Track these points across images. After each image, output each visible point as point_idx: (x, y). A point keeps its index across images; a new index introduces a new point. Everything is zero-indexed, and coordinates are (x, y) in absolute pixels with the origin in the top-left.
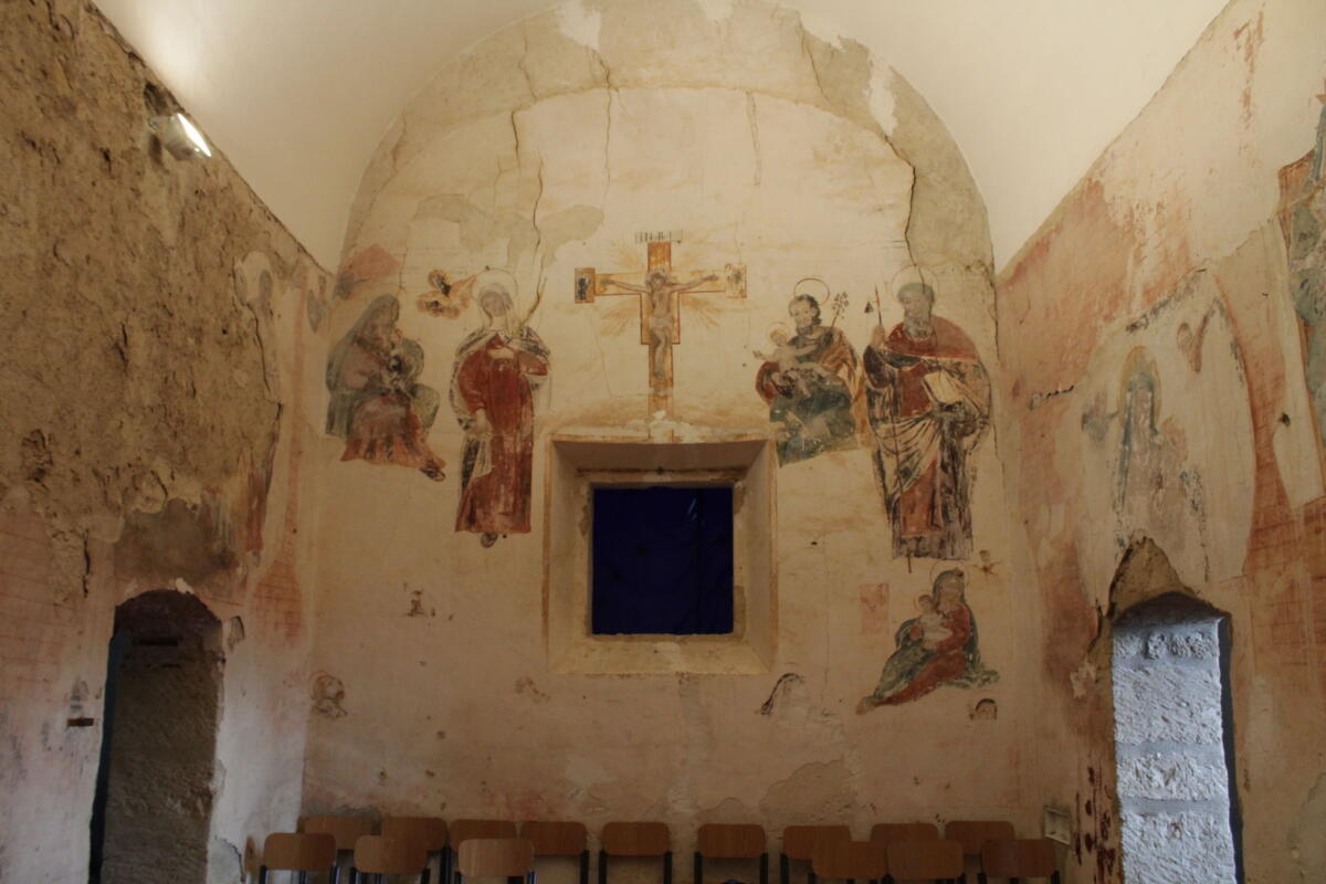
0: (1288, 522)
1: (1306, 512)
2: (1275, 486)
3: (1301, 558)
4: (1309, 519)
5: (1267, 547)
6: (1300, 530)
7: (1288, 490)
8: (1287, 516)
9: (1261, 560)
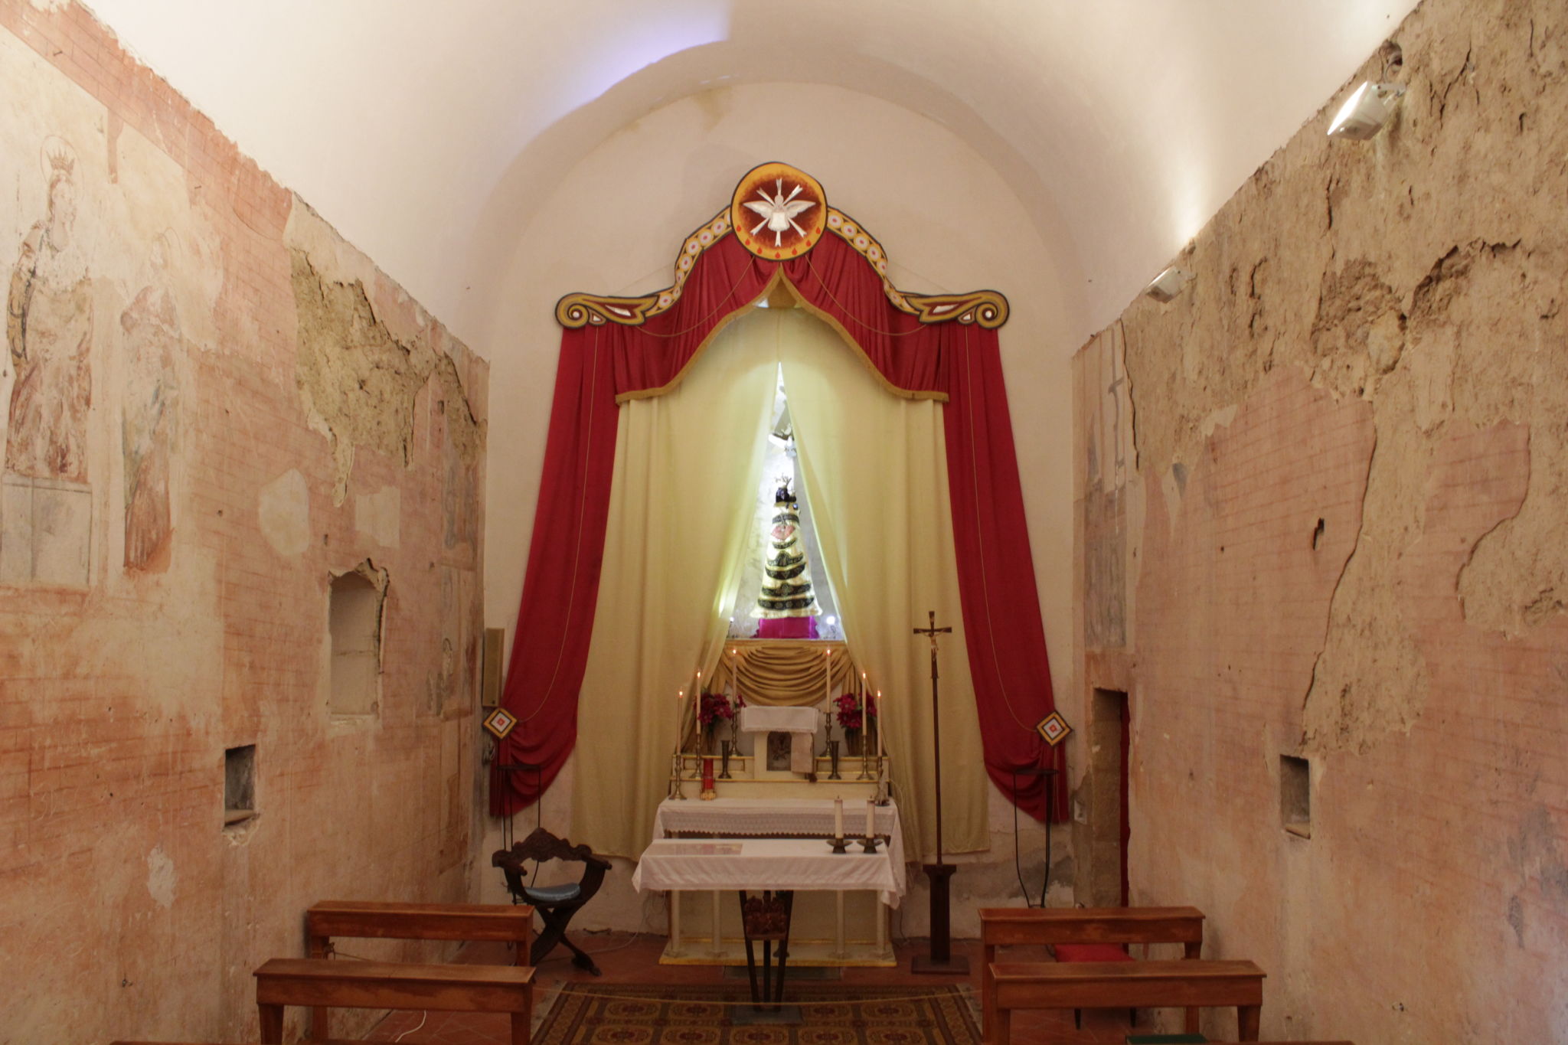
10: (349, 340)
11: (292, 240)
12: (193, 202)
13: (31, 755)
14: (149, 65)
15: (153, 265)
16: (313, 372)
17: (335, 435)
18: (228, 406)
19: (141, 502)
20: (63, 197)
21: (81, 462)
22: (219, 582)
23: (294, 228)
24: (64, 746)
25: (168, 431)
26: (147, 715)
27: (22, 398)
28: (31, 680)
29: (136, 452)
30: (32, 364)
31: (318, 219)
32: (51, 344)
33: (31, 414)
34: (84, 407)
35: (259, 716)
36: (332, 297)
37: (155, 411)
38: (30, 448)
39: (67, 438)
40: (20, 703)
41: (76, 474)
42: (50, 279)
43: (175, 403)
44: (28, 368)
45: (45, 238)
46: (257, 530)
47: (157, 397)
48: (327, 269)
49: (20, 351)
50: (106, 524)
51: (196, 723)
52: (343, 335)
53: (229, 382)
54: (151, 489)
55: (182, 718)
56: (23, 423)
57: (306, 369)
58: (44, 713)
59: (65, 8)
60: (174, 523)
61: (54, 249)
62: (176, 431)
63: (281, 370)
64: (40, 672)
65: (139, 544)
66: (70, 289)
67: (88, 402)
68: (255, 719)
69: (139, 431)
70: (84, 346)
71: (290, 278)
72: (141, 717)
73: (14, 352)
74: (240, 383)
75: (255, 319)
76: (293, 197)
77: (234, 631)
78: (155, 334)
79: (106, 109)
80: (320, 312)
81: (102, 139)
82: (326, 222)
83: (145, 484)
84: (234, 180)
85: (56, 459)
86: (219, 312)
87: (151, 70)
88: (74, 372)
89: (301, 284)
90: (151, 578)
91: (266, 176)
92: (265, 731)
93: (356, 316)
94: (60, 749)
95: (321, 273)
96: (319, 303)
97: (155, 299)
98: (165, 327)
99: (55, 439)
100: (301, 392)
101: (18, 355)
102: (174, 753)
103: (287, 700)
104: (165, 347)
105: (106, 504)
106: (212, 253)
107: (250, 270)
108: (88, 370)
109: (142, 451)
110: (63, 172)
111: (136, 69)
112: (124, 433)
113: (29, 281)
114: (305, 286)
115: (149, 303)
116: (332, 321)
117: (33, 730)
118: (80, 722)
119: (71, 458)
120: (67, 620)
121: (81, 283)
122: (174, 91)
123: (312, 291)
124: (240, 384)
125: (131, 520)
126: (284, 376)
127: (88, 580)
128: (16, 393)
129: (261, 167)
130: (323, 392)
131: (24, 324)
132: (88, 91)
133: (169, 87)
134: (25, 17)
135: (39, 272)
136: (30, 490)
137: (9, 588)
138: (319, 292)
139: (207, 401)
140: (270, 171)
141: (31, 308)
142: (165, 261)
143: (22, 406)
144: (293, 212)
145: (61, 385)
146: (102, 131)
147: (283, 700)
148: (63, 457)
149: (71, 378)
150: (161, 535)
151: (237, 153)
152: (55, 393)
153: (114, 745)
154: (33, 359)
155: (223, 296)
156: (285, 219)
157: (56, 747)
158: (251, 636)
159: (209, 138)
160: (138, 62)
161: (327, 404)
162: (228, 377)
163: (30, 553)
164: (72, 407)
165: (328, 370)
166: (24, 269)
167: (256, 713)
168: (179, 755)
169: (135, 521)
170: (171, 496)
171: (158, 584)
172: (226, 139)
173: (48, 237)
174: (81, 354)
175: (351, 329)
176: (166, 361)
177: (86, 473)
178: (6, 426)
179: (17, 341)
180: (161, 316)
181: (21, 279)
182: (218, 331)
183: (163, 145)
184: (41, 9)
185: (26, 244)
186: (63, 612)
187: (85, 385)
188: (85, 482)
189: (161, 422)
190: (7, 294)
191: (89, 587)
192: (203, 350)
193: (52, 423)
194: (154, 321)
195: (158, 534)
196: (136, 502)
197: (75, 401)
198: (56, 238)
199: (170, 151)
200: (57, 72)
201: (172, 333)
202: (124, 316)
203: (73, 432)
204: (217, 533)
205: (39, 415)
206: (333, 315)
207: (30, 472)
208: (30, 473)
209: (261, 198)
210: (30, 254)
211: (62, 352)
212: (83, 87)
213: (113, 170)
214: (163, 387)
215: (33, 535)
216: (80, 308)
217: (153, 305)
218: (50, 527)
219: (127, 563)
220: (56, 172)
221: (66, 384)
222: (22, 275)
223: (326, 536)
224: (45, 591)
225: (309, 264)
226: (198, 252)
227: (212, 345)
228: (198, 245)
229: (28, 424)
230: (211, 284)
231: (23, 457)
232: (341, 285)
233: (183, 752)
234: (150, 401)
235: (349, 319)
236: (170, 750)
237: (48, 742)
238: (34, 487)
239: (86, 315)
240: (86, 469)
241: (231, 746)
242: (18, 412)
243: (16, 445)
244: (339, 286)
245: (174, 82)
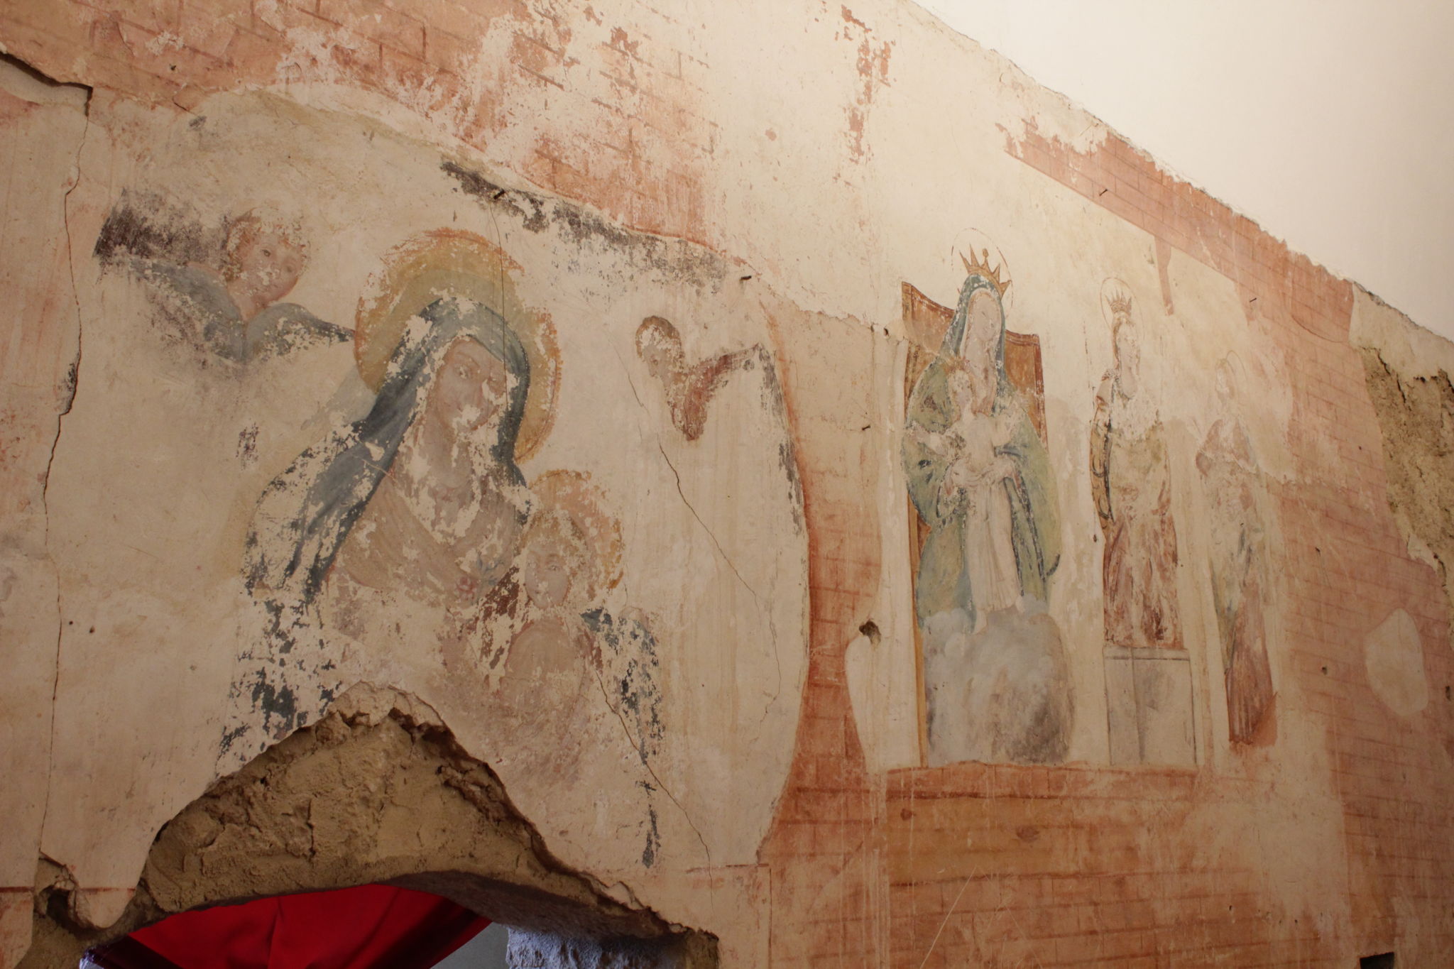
0: (858, 789)
1: (890, 782)
2: (842, 727)
3: (877, 851)
4: (892, 795)
5: (814, 822)
6: (877, 807)
7: (865, 739)
8: (858, 780)
9: (802, 840)
10: (1442, 446)
11: (1360, 338)
12: (1250, 318)
13: (1157, 961)
14: (1187, 180)
15: (1220, 395)
16: (1406, 490)
17: (1441, 563)
18: (1318, 544)
19: (1239, 665)
20: (1126, 340)
21: (1175, 626)
22: (1333, 753)
23: (1360, 325)
24: (1188, 951)
25: (1259, 581)
26: (1269, 916)
27: (1113, 563)
28: (1150, 875)
29: (1229, 609)
30: (1118, 525)
31: (1385, 308)
32: (1134, 500)
33: (1123, 580)
34: (1172, 565)
35: (1395, 917)
36: (1414, 397)
37: (1242, 559)
38: (1125, 615)
39: (1159, 601)
40: (1142, 900)
41: (1172, 639)
42: (1125, 429)
43: (1262, 547)
44: (1116, 529)
45: (1116, 388)
46: (1367, 687)
47: (1242, 542)
48: (1403, 364)
49: (1106, 512)
50: (1207, 693)
51: (1324, 925)
52: (1435, 440)
53: (1315, 516)
54: (1248, 650)
55: (1307, 918)
56: (1116, 590)
57: (1397, 486)
58: (1166, 912)
59: (1104, 144)
60: (1276, 686)
61: (1125, 397)
62: (1267, 580)
63: (1369, 493)
64: (1158, 865)
65: (1243, 714)
66: (1144, 437)
67: (1175, 559)
68: (1390, 920)
69: (1229, 584)
70: (1164, 498)
71: (1365, 383)
72: (1264, 917)
73: (1101, 514)
74: (1327, 514)
75: (1333, 437)
76: (1354, 288)
77: (1355, 812)
78: (1232, 473)
79: (1153, 237)
80: (1403, 417)
81: (1153, 270)
82: (1395, 309)
83: (1241, 644)
84: (1288, 283)
85: (1151, 626)
86: (1294, 436)
87: (1189, 184)
88: (1158, 527)
89: (1376, 388)
90: (1259, 752)
91: (1321, 270)
92: (1402, 936)
93: (1445, 414)
94: (1184, 954)
95: (1398, 370)
96: (1401, 407)
97: (1226, 433)
98: (1241, 463)
99: (1148, 604)
100: (1395, 516)
101: (1105, 516)
102: (1303, 961)
103: (1425, 897)
104: (1244, 485)
105: (1204, 670)
106: (1277, 371)
107: (1320, 381)
108: (1171, 523)
109: (1235, 607)
110: (1123, 314)
111: (1175, 187)
112: (1215, 588)
113: (1106, 436)
114: (1382, 391)
115: (1221, 439)
116: (1419, 424)
117: (1157, 931)
118: (1202, 922)
119: (1165, 623)
120: (1179, 805)
121: (1153, 428)
122: (1215, 201)
123: (1390, 394)
124: (1327, 516)
125: (1232, 687)
126: (1374, 499)
127: (1195, 759)
128: (1107, 558)
129: (1315, 262)
130: (1421, 512)
131: (1106, 482)
132: (1133, 223)
133: (1209, 197)
134: (1071, 165)
135: (1114, 425)
136: (1130, 661)
137: (1121, 772)
138: (1399, 393)
139: (1295, 541)
140: (1325, 264)
141: (1111, 465)
142: (1232, 389)
143: (1114, 571)
144: (1356, 305)
145: (1147, 544)
146: (1152, 262)
147: (1420, 897)
148: (1158, 623)
149: (1156, 534)
150: (1264, 701)
151: (1287, 252)
152: (1143, 553)
153: (1238, 950)
154: (1119, 519)
155: (1296, 417)
156: (1349, 317)
157: (1180, 952)
158: (1375, 817)
159: (1256, 243)
160: (1176, 180)
161: (1428, 526)
162: (1313, 509)
163: (1136, 732)
164: (1161, 566)
165: (1422, 485)
166: (1101, 424)
167: (1389, 912)
168: (1308, 963)
169: (1236, 686)
170: (1270, 654)
171: (1267, 759)
172: (1273, 239)
173: (1118, 386)
174: (1163, 507)
175: (1441, 431)
176: (1247, 501)
177: (1181, 638)
178: (1101, 595)
179: (1102, 502)
180: (1236, 451)
181: (1099, 435)
182: (1295, 459)
183: (1212, 262)
184: (1083, 153)
185: (1099, 398)
186: (1174, 797)
187: (1170, 539)
188: (1182, 648)
189: (1250, 571)
190: (1088, 452)
191: (1197, 766)
192: (1283, 482)
193: (1143, 587)
194: (1230, 458)
195: (1261, 701)
196: (1235, 666)
197: (1163, 559)
198: (1125, 385)
199: (1219, 265)
200: (1105, 212)
201: (1248, 468)
202: (1199, 457)
203: (1165, 594)
204: (1323, 694)
205: (1131, 579)
206: (1419, 418)
207: (1128, 642)
208: (1128, 644)
209: (1319, 297)
210: (1104, 407)
211: (1144, 506)
212: (1129, 221)
213: (1168, 300)
214: (1247, 532)
215: (1138, 711)
216: (1156, 457)
217: (1226, 440)
218: (1153, 701)
219: (1233, 737)
220: (1117, 315)
221: (1153, 541)
222: (1099, 430)
223: (1448, 688)
224: (1155, 774)
225: (1382, 362)
226: (1262, 372)
227: (1292, 476)
228: (1261, 365)
229: (1121, 590)
230: (1281, 406)
231: (1120, 627)
232: (1423, 380)
233: (1313, 960)
234: (1236, 548)
235: (1438, 418)
236: (1298, 958)
237: (1172, 947)
238: (1135, 658)
239: (1163, 463)
240: (1181, 633)
241: (1365, 954)
242: (1111, 578)
243: (1112, 614)
244: (1420, 382)
245: (1213, 193)
